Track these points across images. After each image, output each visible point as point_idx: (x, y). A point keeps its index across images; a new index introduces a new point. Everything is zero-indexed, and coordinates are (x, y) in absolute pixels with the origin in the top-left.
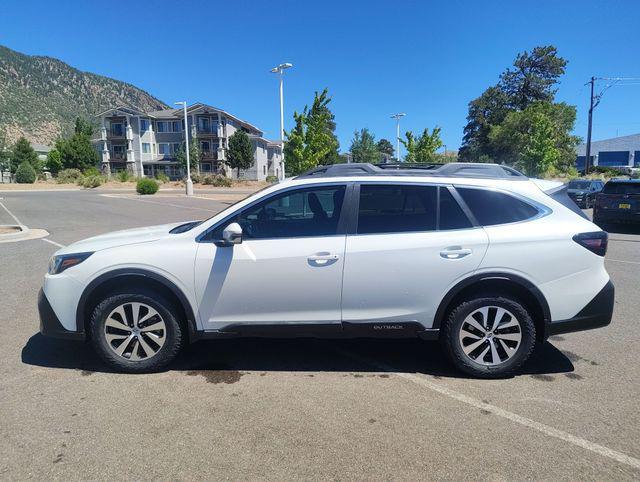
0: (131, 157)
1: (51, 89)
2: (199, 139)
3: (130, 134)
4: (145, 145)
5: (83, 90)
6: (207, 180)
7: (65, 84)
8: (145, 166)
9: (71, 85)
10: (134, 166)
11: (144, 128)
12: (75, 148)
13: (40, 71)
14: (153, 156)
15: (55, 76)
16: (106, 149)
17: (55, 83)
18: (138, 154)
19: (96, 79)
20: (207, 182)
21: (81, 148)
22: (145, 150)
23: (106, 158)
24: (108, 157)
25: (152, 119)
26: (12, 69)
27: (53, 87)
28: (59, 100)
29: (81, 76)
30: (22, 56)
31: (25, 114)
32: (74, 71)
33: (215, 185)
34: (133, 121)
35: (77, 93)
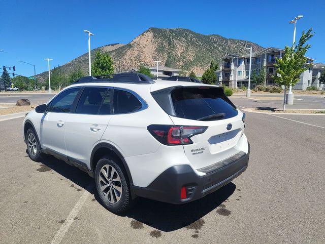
0: (232, 78)
1: (214, 49)
2: (267, 67)
3: (233, 67)
4: (239, 72)
5: (227, 47)
6: (267, 89)
7: (220, 45)
8: (238, 83)
9: (222, 46)
10: (233, 83)
11: (240, 63)
12: (207, 75)
13: (210, 41)
14: (243, 77)
15: (215, 43)
16: (221, 75)
17: (216, 46)
18: (235, 76)
19: (233, 41)
20: (267, 90)
21: (210, 75)
22: (239, 74)
23: (221, 79)
24: (222, 79)
25: (245, 58)
26: (200, 43)
27: (215, 48)
28: (216, 53)
29: (227, 40)
30: (204, 36)
31: (203, 62)
32: (224, 39)
33: (271, 92)
34: (235, 60)
35: (224, 49)
